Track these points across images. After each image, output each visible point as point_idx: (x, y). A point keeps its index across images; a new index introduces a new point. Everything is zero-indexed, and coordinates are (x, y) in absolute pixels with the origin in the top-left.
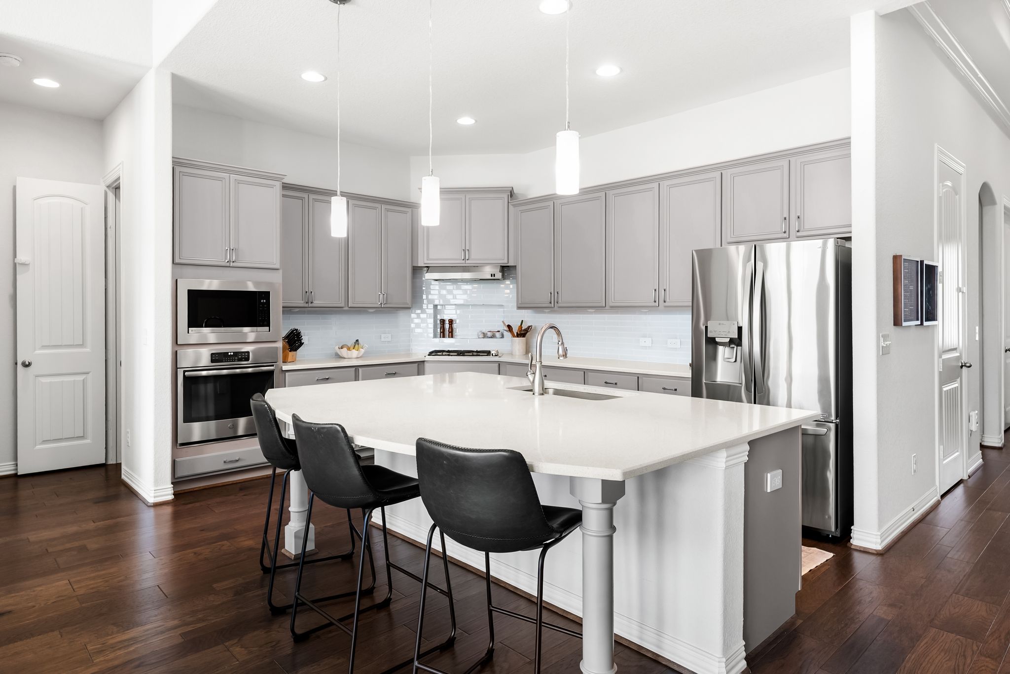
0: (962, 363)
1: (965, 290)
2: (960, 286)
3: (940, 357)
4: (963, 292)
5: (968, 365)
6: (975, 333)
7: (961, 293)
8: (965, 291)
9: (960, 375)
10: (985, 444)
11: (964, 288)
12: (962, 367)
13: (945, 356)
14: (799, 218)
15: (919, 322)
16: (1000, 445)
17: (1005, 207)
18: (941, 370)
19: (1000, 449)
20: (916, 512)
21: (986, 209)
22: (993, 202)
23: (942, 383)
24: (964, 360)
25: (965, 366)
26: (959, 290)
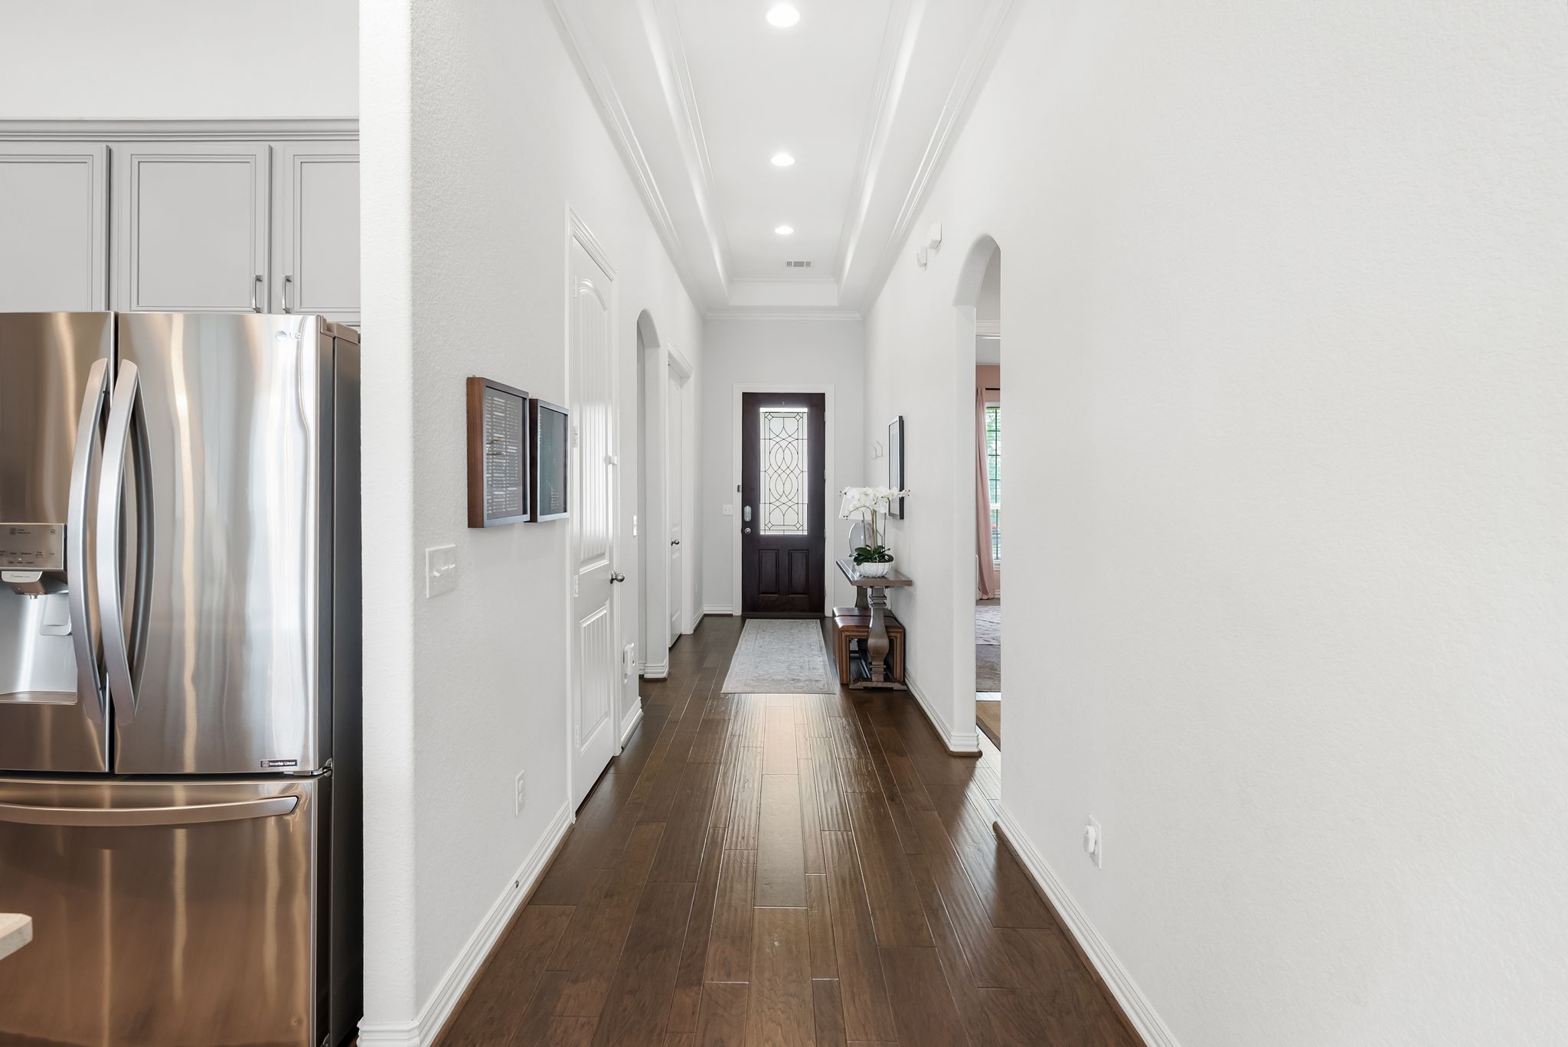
0: (612, 576)
1: (616, 460)
2: (610, 454)
3: (576, 572)
4: (613, 464)
5: (620, 578)
6: (633, 525)
7: (611, 465)
8: (616, 463)
9: (610, 596)
10: (647, 676)
11: (616, 458)
12: (612, 581)
13: (584, 570)
14: (288, 280)
15: (527, 517)
16: (664, 675)
17: (670, 355)
18: (577, 596)
19: (664, 680)
20: (521, 888)
21: (648, 351)
22: (656, 344)
23: (580, 615)
24: (617, 569)
25: (616, 579)
26: (608, 461)
